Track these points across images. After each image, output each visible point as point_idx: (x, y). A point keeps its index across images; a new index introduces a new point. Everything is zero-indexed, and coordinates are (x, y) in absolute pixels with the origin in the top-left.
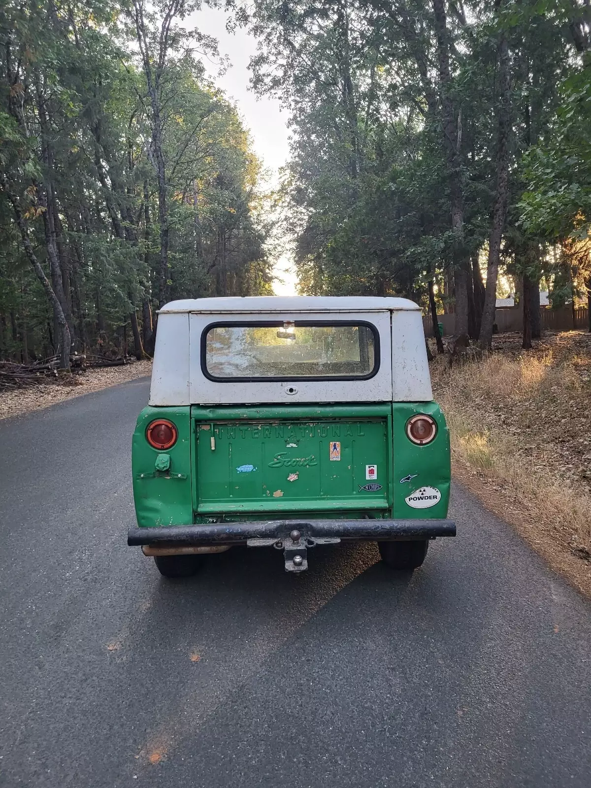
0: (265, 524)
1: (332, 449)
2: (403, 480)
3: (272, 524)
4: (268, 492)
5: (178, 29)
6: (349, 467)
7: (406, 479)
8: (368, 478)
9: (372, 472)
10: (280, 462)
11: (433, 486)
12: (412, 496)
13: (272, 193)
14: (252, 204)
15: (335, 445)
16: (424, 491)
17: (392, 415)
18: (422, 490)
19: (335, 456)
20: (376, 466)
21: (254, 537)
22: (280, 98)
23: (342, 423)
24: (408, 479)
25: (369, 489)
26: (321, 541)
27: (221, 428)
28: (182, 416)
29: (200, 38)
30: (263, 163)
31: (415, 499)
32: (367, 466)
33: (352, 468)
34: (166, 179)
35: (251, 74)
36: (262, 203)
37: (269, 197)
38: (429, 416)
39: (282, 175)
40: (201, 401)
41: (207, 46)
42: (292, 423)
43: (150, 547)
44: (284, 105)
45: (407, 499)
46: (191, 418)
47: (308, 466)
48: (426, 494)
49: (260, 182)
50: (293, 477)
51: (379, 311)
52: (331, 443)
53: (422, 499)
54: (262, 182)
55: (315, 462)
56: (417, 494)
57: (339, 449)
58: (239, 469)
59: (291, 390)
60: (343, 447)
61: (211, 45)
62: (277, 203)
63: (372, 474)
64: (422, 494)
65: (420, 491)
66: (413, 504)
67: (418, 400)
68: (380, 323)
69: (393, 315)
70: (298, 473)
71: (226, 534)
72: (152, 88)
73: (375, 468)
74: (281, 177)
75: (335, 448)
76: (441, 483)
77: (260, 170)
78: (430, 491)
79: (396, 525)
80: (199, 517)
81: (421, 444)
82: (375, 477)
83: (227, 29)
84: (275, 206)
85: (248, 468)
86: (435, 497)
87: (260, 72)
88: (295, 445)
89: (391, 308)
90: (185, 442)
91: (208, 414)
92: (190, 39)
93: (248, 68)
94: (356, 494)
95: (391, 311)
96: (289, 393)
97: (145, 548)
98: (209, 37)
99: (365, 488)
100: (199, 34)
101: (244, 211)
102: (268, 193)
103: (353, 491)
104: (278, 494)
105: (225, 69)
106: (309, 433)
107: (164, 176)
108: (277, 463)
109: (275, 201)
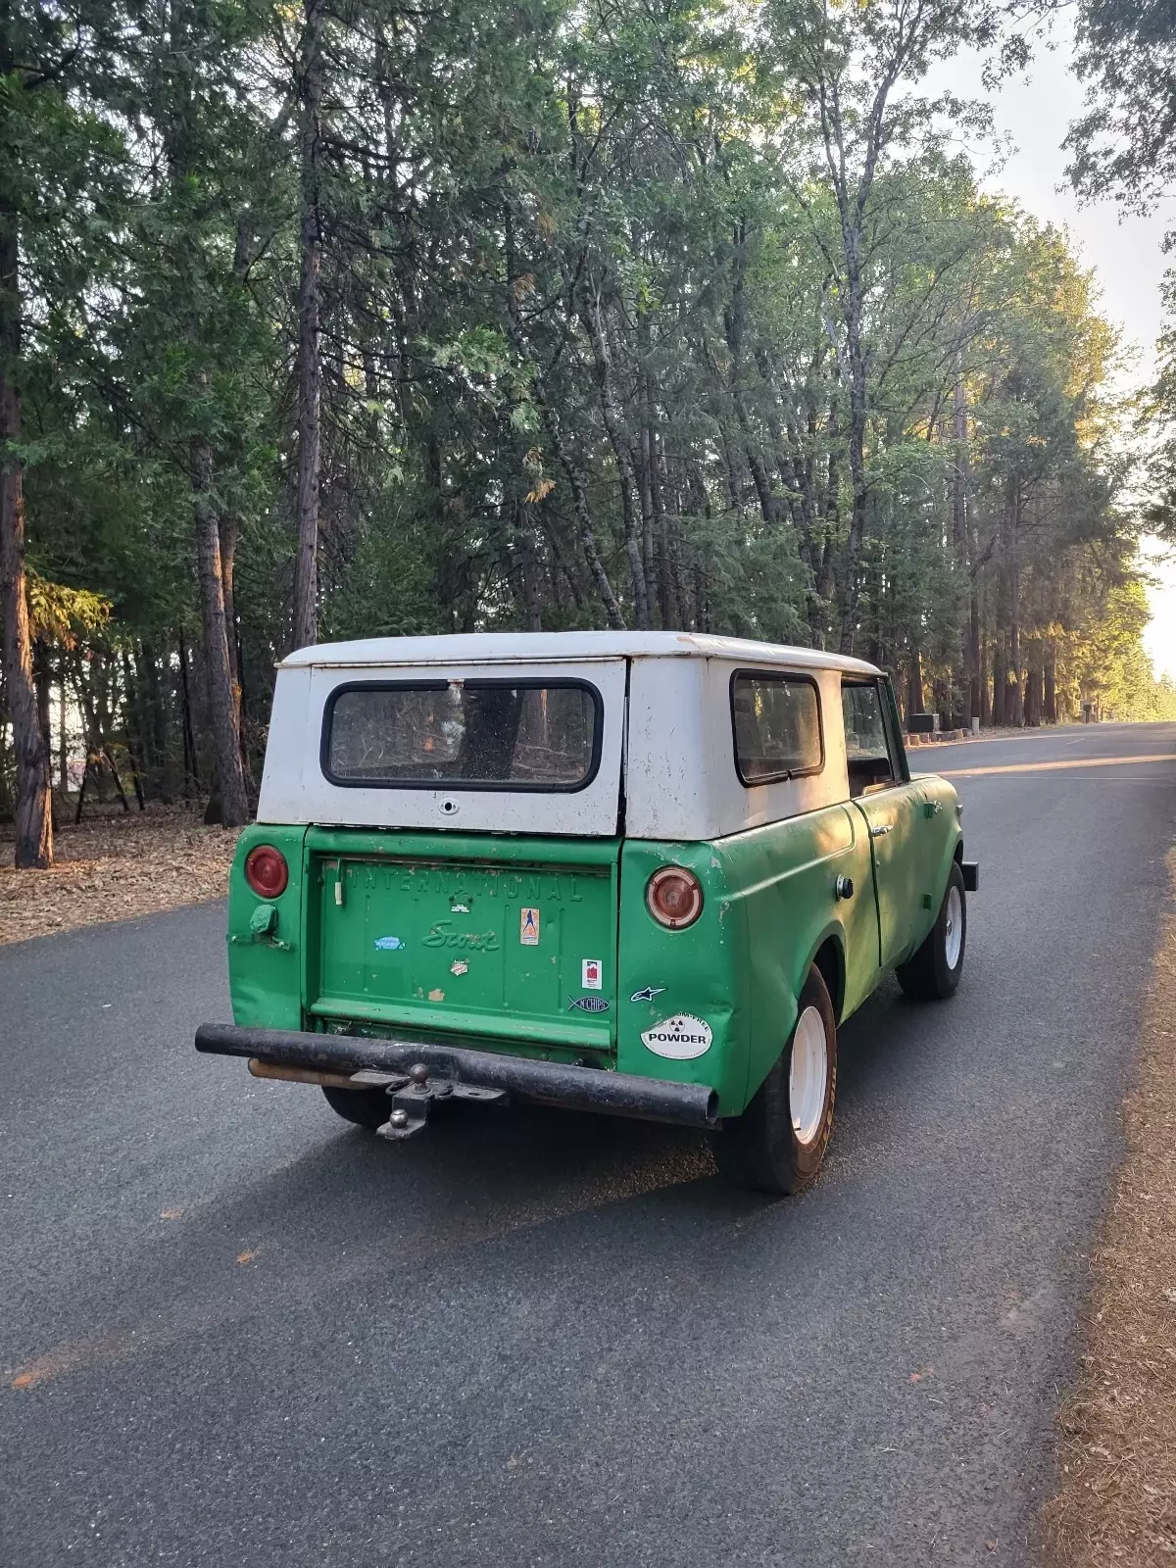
0: (387, 1045)
1: (524, 922)
2: (636, 997)
3: (399, 1047)
4: (421, 990)
5: (912, 103)
6: (554, 959)
7: (643, 995)
8: (585, 985)
9: (592, 973)
10: (439, 938)
11: (698, 1014)
12: (656, 1031)
13: (1140, 394)
14: (1083, 425)
15: (530, 916)
16: (681, 1023)
17: (619, 863)
18: (677, 1022)
19: (530, 936)
20: (600, 963)
21: (370, 1067)
22: (1119, 197)
23: (544, 873)
24: (647, 994)
25: (587, 1006)
26: (462, 1091)
27: (356, 868)
28: (293, 842)
29: (956, 108)
30: (1121, 334)
31: (662, 1037)
32: (585, 962)
33: (559, 962)
34: (867, 398)
35: (1070, 158)
36: (1115, 419)
37: (1135, 404)
38: (689, 871)
39: (1163, 353)
40: (316, 820)
41: (968, 121)
42: (463, 869)
43: (261, 1061)
44: (1127, 209)
45: (645, 1036)
46: (304, 847)
47: (483, 950)
48: (685, 1031)
49: (1113, 373)
50: (459, 968)
51: (605, 659)
52: (524, 910)
53: (677, 1040)
54: (1118, 374)
55: (496, 943)
56: (666, 1028)
57: (536, 923)
58: (378, 943)
59: (448, 806)
60: (546, 920)
61: (981, 118)
62: (1148, 415)
63: (592, 978)
64: (677, 1030)
65: (673, 1023)
66: (658, 1047)
67: (668, 837)
68: (608, 682)
69: (633, 666)
70: (468, 961)
71: (327, 1054)
72: (847, 229)
73: (599, 966)
74: (1161, 359)
75: (530, 921)
76: (715, 1012)
77: (1115, 348)
78: (692, 1025)
79: (597, 1082)
80: (312, 1021)
81: (673, 927)
82: (598, 984)
83: (985, 83)
84: (1143, 420)
85: (391, 943)
86: (701, 1039)
87: (1090, 150)
88: (464, 909)
89: (628, 653)
90: (297, 887)
91: (331, 842)
92: (935, 115)
93: (1063, 147)
94: (563, 1014)
95: (629, 659)
96: (445, 811)
97: (254, 1062)
98: (973, 103)
99: (579, 1003)
100: (954, 103)
101: (1066, 439)
102: (1130, 395)
103: (560, 1007)
104: (436, 995)
105: (1003, 160)
106: (491, 890)
107: (863, 393)
108: (434, 939)
109: (1146, 412)
